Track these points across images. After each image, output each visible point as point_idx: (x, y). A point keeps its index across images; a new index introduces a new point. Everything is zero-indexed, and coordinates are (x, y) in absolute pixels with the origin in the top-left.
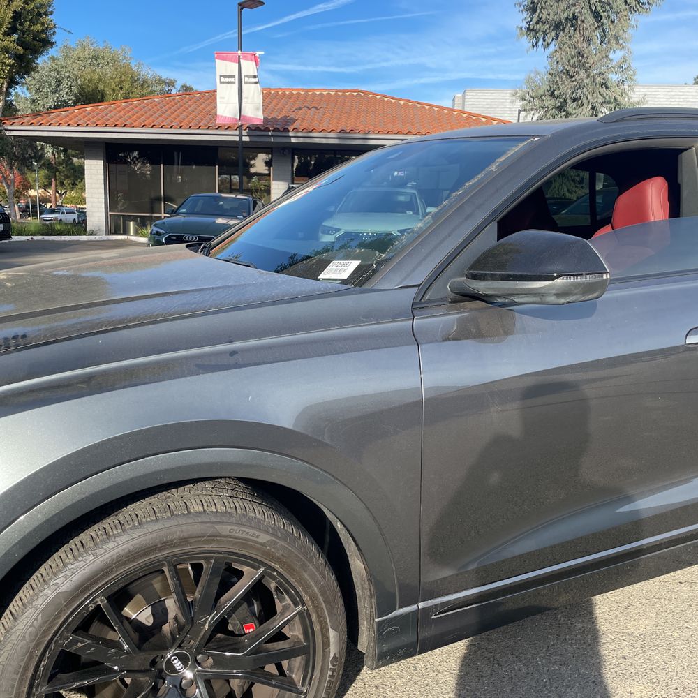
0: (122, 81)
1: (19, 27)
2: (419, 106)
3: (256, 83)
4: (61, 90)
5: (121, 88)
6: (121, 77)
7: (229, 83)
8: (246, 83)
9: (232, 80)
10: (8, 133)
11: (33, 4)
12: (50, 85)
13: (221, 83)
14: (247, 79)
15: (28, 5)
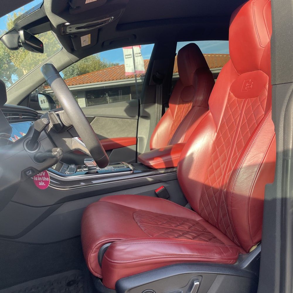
0: (95, 66)
1: (48, 50)
2: (217, 56)
3: (140, 56)
4: (74, 74)
5: (95, 69)
6: (95, 65)
7: (129, 58)
8: (136, 56)
9: (130, 56)
10: (47, 92)
11: (52, 40)
12: (70, 72)
13: (126, 58)
14: (136, 55)
15: (50, 40)
